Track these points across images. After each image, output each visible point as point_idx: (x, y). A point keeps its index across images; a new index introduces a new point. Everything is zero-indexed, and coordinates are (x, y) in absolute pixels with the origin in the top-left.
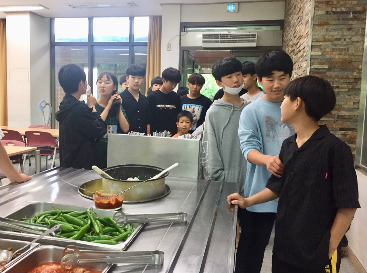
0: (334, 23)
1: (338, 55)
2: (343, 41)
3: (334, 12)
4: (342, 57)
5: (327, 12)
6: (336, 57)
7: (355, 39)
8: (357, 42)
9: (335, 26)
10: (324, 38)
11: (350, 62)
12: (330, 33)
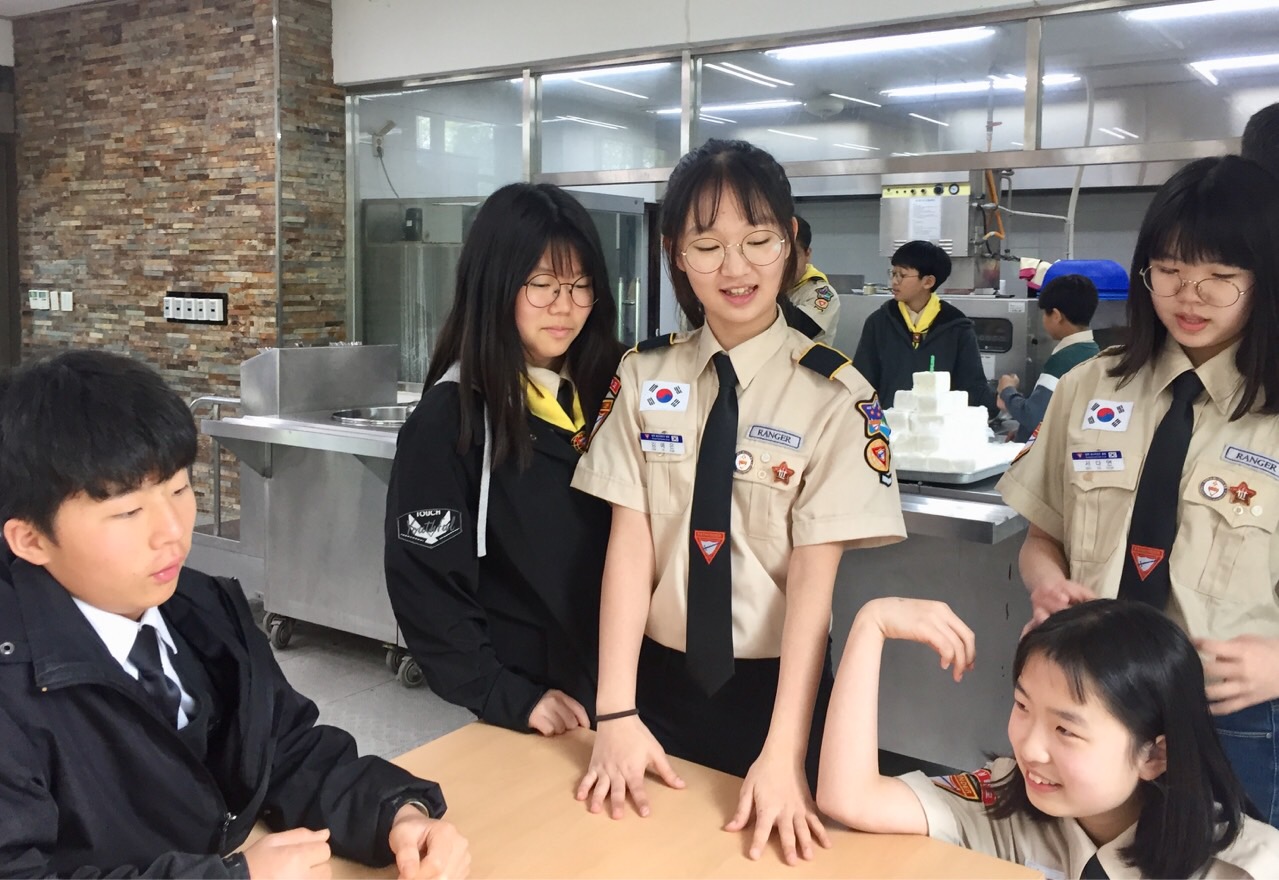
0: (310, 147)
1: (316, 201)
2: (319, 177)
3: (308, 130)
4: (321, 204)
5: (298, 127)
6: (314, 205)
7: (335, 176)
8: (337, 182)
9: (309, 153)
10: (298, 172)
11: (331, 214)
12: (304, 163)
